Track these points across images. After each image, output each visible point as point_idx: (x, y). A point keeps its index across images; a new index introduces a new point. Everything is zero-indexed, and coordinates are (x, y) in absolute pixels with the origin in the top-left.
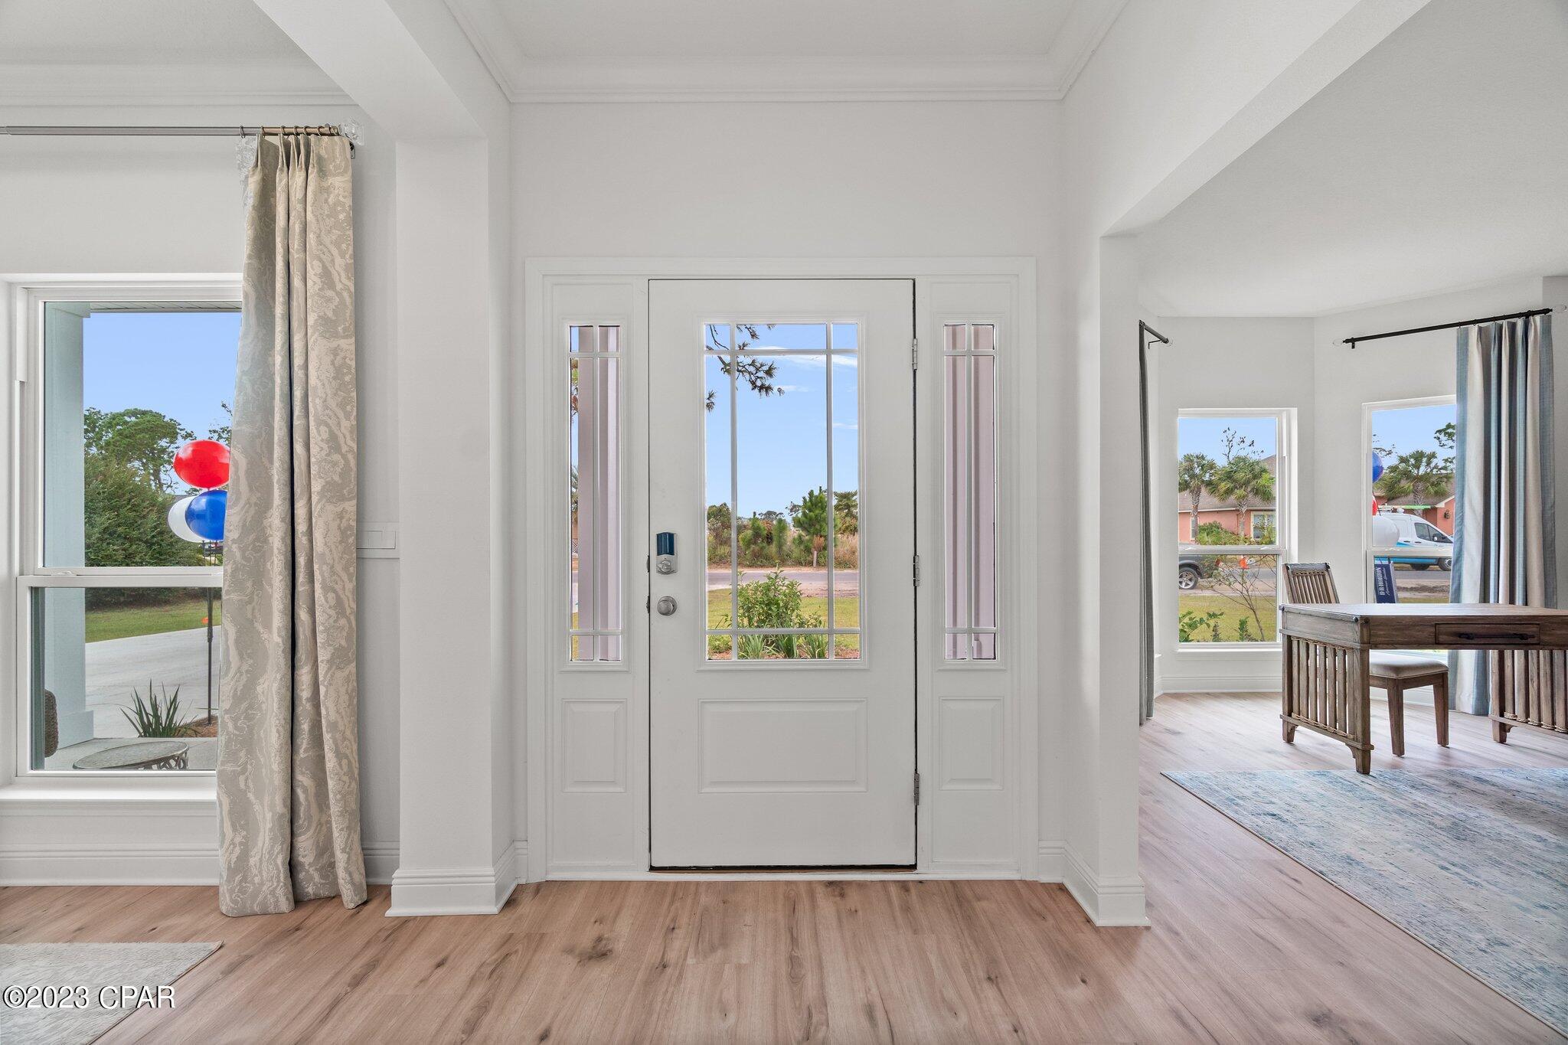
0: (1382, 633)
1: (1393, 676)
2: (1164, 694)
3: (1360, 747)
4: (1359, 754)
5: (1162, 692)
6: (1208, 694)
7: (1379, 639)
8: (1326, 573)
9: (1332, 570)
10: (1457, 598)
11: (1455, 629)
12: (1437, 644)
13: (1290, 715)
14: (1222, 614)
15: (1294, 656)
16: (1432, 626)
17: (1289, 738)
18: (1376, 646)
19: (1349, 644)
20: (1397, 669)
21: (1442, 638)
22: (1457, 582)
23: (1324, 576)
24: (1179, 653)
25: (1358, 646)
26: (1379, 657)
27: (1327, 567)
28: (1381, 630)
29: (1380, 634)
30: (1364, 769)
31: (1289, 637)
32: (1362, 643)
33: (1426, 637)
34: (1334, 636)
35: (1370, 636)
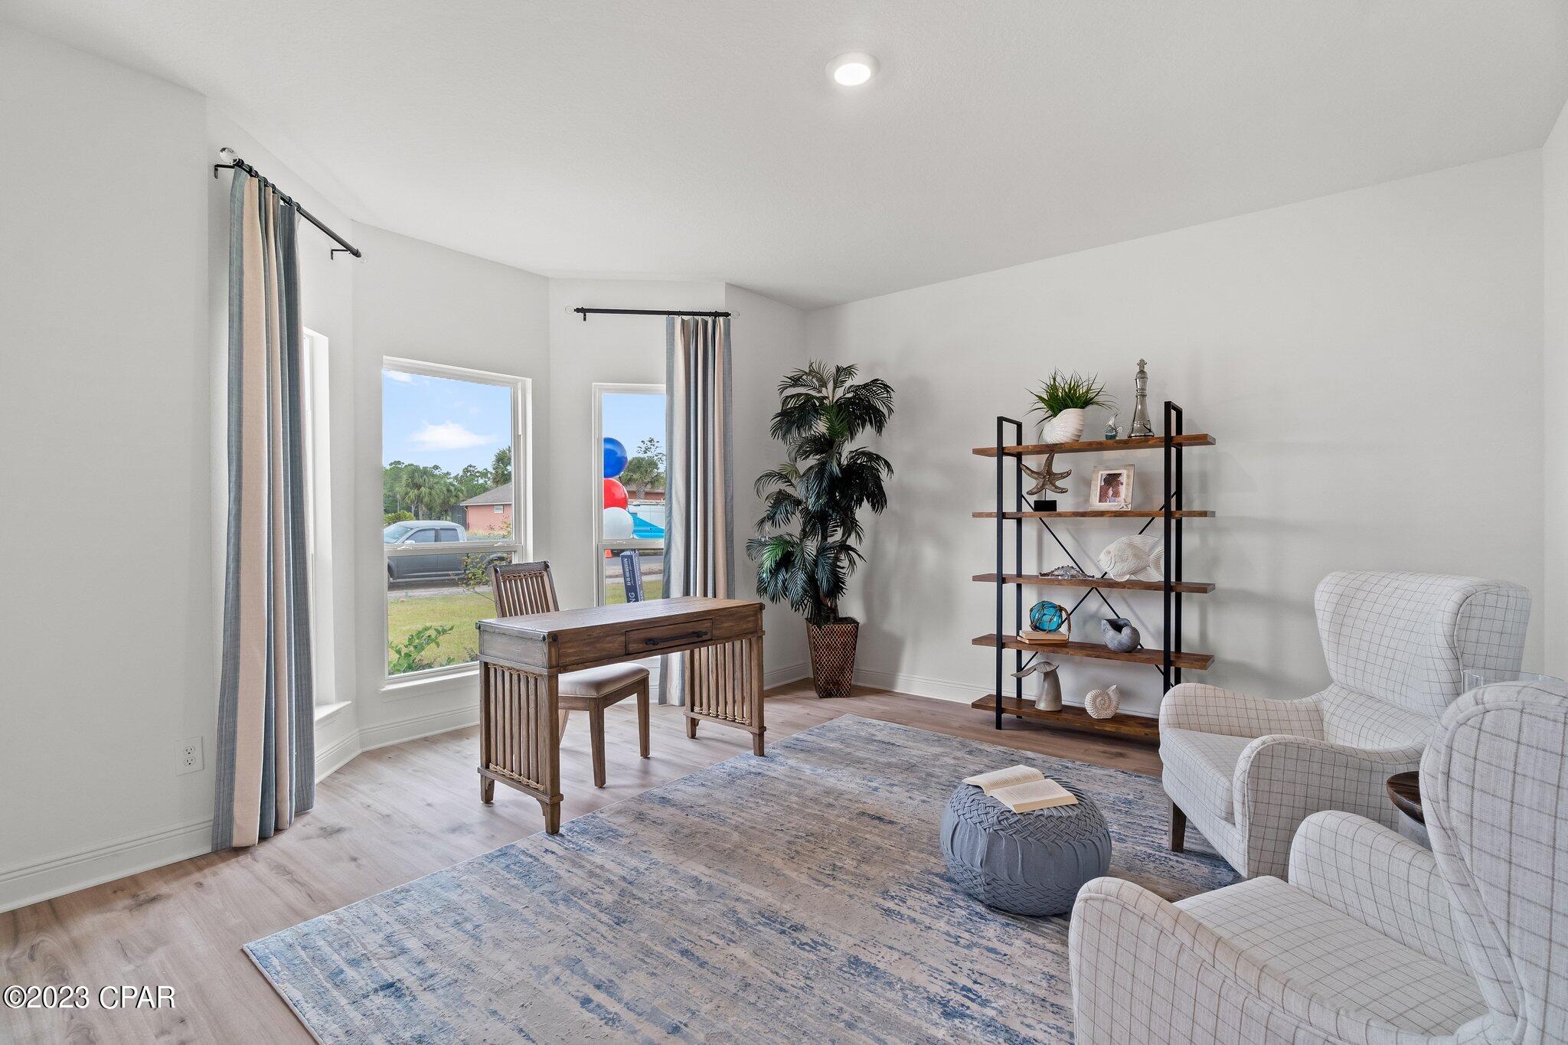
0: (571, 651)
1: (593, 694)
2: (364, 754)
3: (548, 801)
4: (549, 809)
5: (359, 751)
6: (426, 739)
7: (569, 660)
8: (545, 573)
9: (552, 569)
10: (666, 594)
11: (644, 634)
12: (627, 655)
13: (487, 767)
14: (451, 629)
15: (491, 688)
16: (622, 634)
17: (488, 797)
18: (565, 669)
19: (537, 670)
20: (598, 685)
21: (633, 647)
22: (667, 575)
23: (542, 577)
24: (384, 692)
25: (545, 672)
26: (568, 681)
27: (546, 566)
28: (570, 648)
29: (572, 653)
30: (553, 829)
31: (486, 664)
32: (550, 667)
33: (616, 649)
34: (526, 660)
35: (559, 656)
